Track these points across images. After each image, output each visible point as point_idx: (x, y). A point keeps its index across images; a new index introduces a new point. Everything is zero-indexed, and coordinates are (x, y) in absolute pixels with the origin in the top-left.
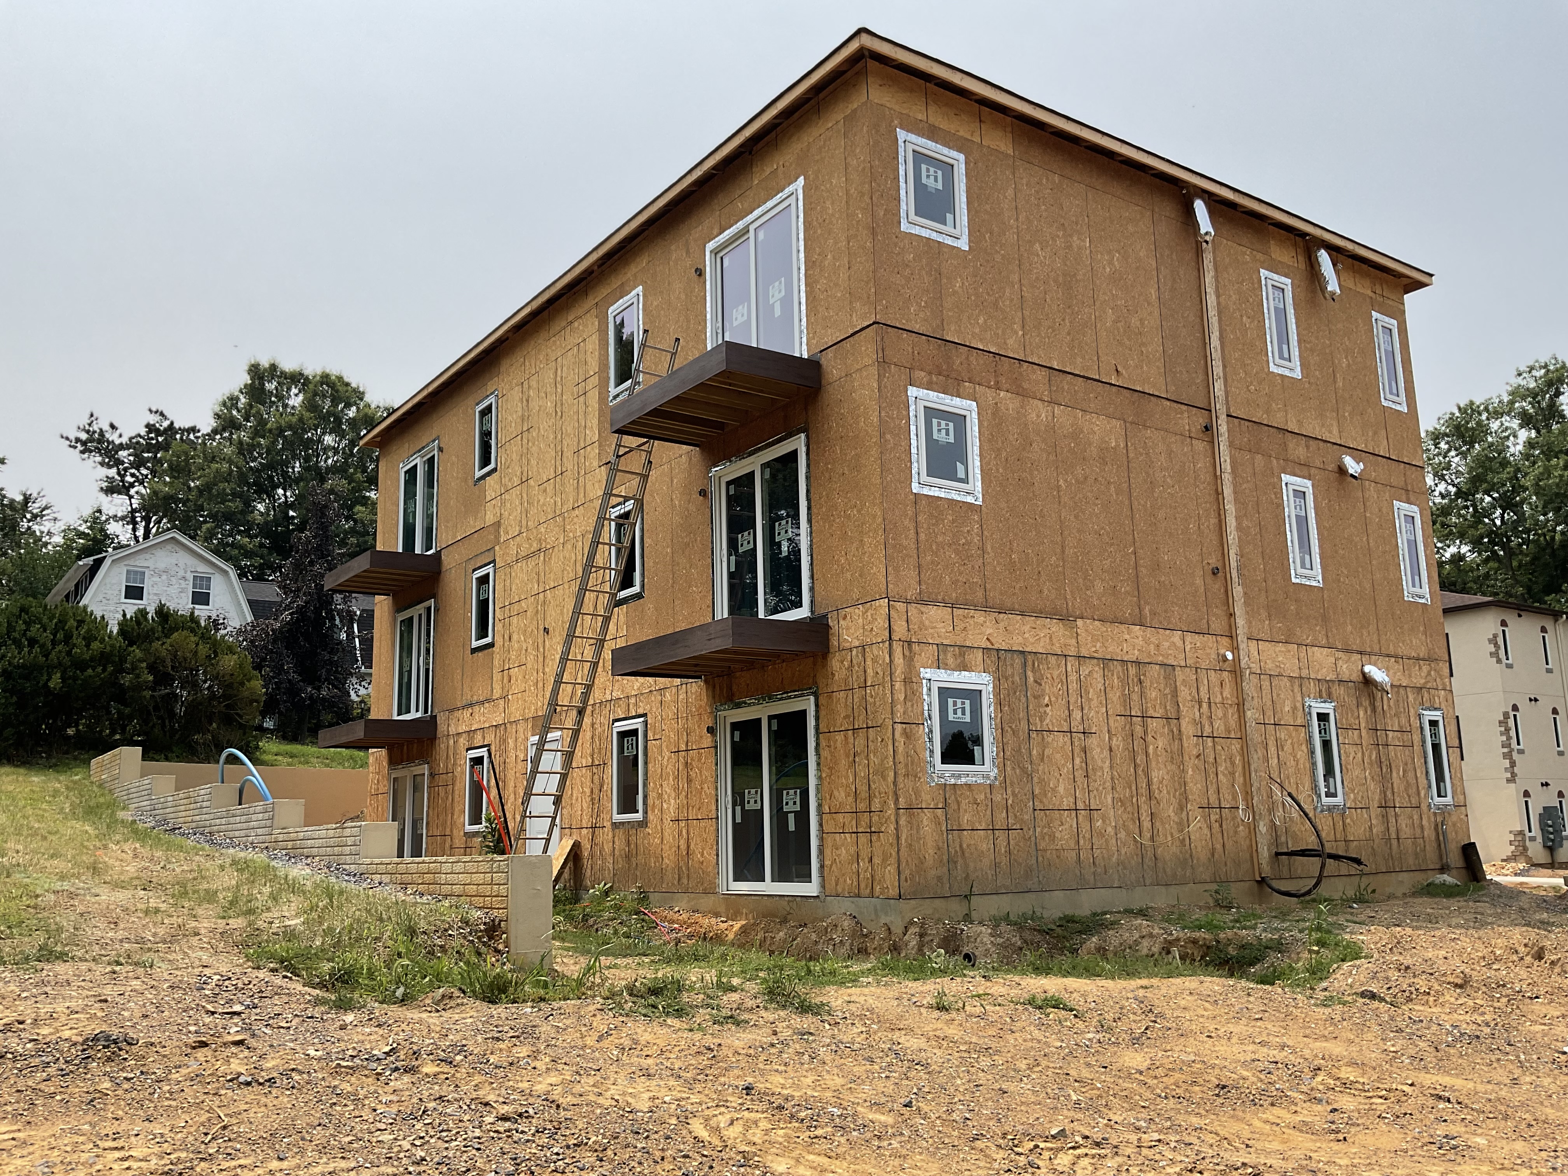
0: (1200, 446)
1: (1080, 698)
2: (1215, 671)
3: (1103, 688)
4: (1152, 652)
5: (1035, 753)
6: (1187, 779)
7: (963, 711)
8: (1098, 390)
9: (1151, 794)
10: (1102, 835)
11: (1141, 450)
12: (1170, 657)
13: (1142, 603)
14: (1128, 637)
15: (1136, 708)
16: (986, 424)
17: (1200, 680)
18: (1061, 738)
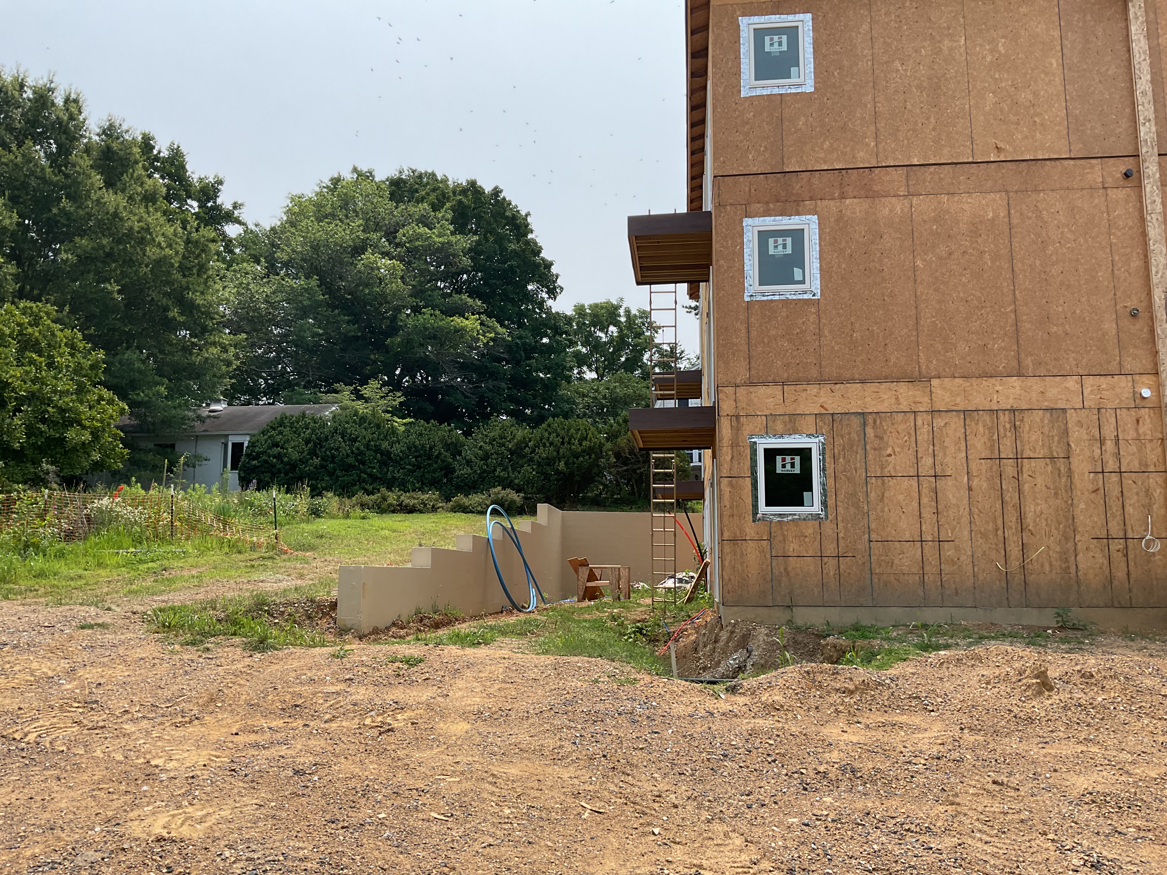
0: (1119, 194)
1: (931, 447)
2: (1128, 409)
3: (962, 436)
4: (1034, 399)
5: (873, 495)
6: (1077, 512)
7: (793, 465)
8: (972, 171)
9: (1024, 527)
10: (953, 563)
11: (1030, 214)
12: (1059, 401)
13: (1022, 355)
14: (1001, 388)
15: (1007, 450)
16: (828, 230)
17: (1105, 420)
18: (906, 482)
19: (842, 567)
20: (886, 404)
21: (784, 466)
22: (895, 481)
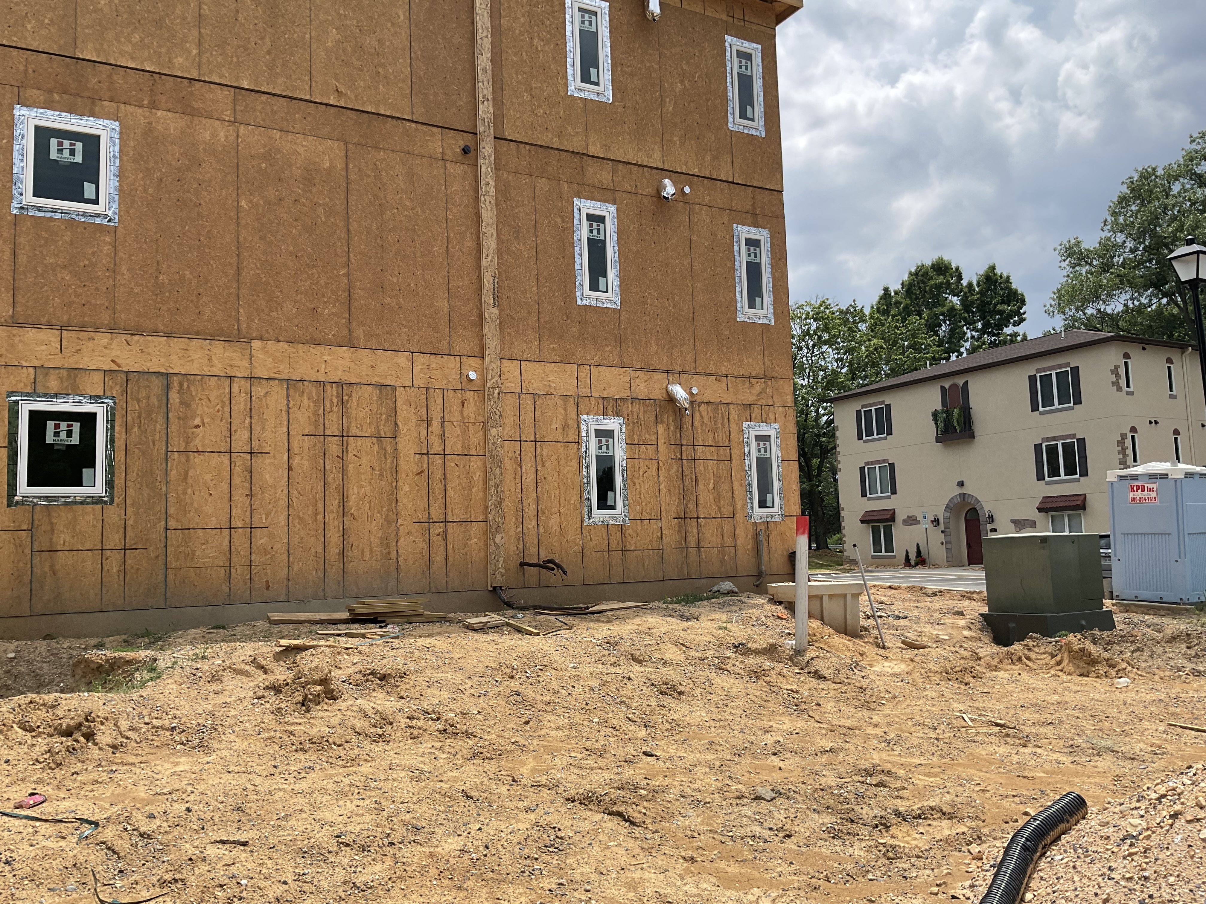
0: (457, 170)
1: (248, 419)
2: (455, 390)
3: (284, 408)
4: (364, 373)
5: (173, 474)
6: (401, 496)
7: (70, 434)
8: (309, 110)
9: (346, 511)
10: (266, 553)
11: (369, 172)
12: (389, 377)
13: (354, 325)
14: (329, 358)
15: (333, 428)
16: (132, 144)
17: (432, 400)
18: (215, 459)
19: (129, 562)
20: (196, 365)
21: (57, 434)
22: (202, 457)
